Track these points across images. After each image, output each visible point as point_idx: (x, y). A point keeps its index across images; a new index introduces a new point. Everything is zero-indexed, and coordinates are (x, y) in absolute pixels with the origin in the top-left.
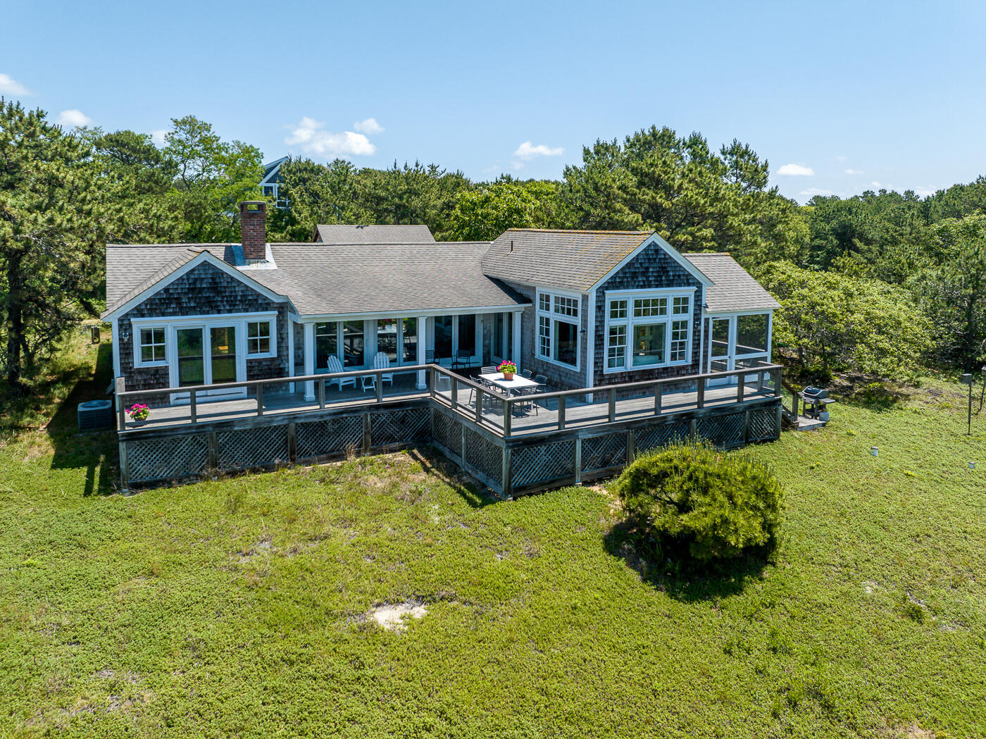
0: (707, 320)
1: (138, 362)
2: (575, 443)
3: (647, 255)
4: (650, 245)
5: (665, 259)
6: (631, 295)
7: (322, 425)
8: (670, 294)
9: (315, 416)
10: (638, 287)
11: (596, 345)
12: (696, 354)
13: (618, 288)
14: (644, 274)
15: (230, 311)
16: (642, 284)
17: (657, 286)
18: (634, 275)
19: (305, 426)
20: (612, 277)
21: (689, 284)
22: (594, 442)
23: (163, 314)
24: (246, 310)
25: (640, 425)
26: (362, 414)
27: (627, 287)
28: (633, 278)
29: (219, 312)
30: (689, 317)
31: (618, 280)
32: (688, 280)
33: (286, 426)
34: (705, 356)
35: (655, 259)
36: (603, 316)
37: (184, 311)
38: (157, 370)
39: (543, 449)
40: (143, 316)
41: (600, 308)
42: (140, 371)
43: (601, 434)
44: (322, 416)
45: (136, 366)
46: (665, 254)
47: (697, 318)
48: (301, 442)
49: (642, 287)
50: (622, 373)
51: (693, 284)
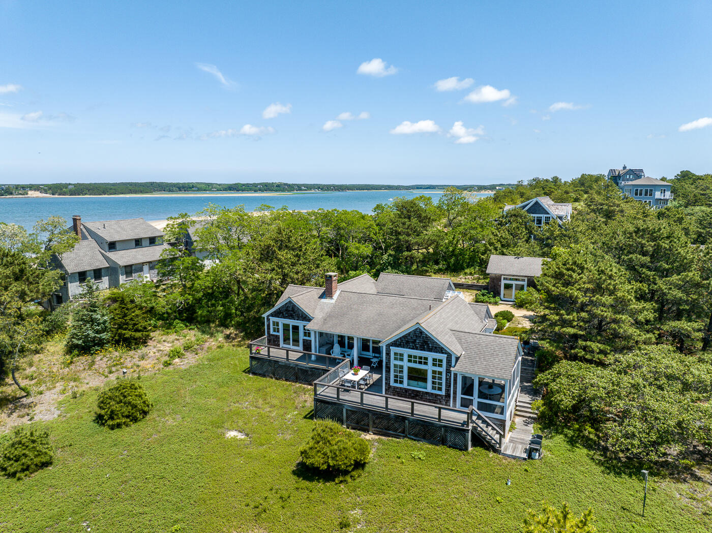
0: (456, 375)
1: (272, 332)
2: (343, 410)
3: (415, 333)
4: (416, 329)
5: (426, 337)
6: (406, 352)
7: (307, 371)
8: (431, 356)
9: (304, 367)
10: (410, 348)
11: (386, 371)
12: (448, 391)
13: (398, 347)
14: (413, 342)
15: (298, 320)
16: (411, 347)
17: (421, 350)
18: (408, 342)
19: (301, 370)
20: (394, 341)
21: (443, 353)
22: (353, 412)
23: (279, 317)
24: (303, 321)
25: (376, 412)
26: (320, 371)
27: (404, 347)
28: (406, 343)
29: (294, 319)
30: (443, 369)
31: (398, 343)
32: (442, 350)
33: (295, 368)
34: (455, 393)
35: (420, 337)
36: (390, 358)
37: (285, 317)
38: (277, 336)
39: (330, 406)
40: (273, 317)
41: (388, 354)
42: (272, 335)
43: (355, 410)
44: (306, 368)
45: (271, 333)
46: (426, 335)
47: (448, 371)
48: (300, 375)
49: (412, 349)
50: (401, 388)
51: (446, 354)
